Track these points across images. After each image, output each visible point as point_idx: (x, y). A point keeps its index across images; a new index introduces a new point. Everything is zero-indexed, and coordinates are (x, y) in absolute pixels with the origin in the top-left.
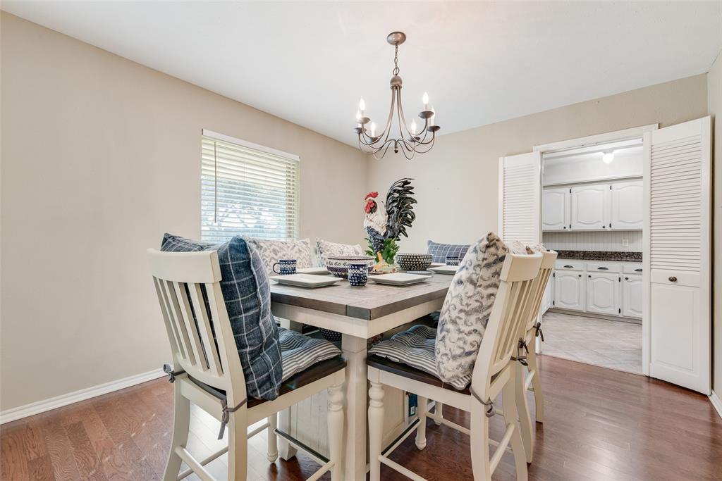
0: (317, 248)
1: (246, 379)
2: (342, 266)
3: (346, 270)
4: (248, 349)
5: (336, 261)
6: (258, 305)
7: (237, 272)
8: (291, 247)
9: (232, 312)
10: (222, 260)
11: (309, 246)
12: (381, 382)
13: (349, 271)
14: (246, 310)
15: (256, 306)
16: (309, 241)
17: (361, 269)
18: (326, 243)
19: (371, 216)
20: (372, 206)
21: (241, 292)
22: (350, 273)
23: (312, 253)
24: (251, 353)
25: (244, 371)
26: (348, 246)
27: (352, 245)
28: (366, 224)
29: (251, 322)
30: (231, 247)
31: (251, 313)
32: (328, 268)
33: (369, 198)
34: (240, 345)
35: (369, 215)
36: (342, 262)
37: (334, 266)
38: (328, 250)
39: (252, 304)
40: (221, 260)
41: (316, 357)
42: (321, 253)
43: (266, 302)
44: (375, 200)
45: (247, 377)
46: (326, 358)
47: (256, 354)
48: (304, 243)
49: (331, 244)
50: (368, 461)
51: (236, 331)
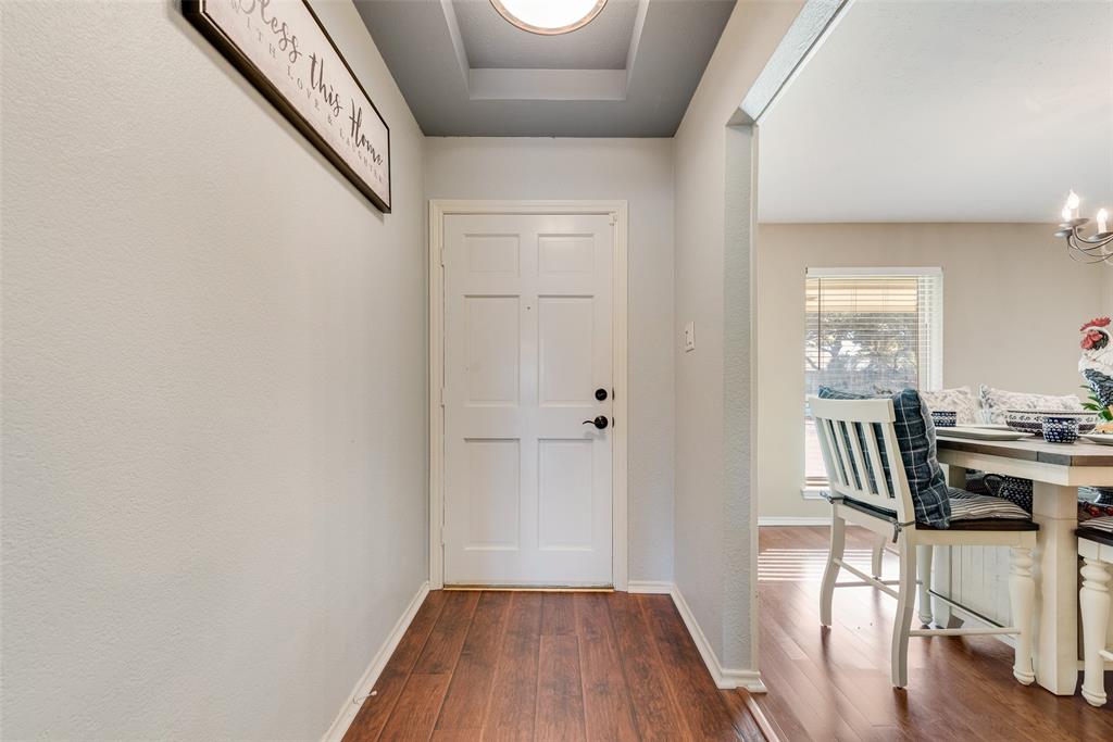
0: (983, 400)
1: (915, 506)
2: (1032, 421)
3: (1039, 426)
4: (916, 481)
5: (1021, 414)
6: (927, 445)
7: (908, 416)
8: (941, 398)
9: (903, 447)
10: (896, 405)
11: (969, 396)
12: (1102, 558)
13: (1044, 425)
14: (915, 448)
15: (924, 446)
16: (968, 390)
17: (1065, 423)
18: (1000, 392)
19: (1094, 353)
20: (1096, 339)
21: (911, 432)
22: (1046, 428)
23: (975, 406)
24: (918, 484)
25: (913, 498)
26: (1048, 398)
27: (1057, 395)
28: (1083, 364)
29: (919, 458)
30: (903, 396)
31: (920, 450)
32: (1008, 424)
33: (1090, 328)
34: (910, 476)
35: (1090, 352)
36: (1033, 416)
37: (1018, 420)
38: (1004, 403)
39: (921, 443)
40: (895, 407)
41: (992, 512)
42: (991, 406)
43: (933, 444)
44: (1104, 329)
45: (916, 503)
46: (1005, 516)
47: (923, 486)
48: (960, 392)
49: (1010, 394)
50: (1081, 657)
51: (907, 463)
